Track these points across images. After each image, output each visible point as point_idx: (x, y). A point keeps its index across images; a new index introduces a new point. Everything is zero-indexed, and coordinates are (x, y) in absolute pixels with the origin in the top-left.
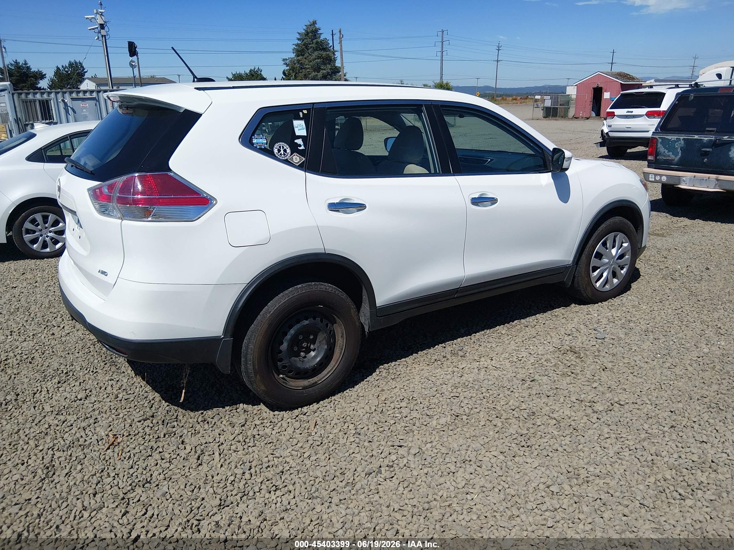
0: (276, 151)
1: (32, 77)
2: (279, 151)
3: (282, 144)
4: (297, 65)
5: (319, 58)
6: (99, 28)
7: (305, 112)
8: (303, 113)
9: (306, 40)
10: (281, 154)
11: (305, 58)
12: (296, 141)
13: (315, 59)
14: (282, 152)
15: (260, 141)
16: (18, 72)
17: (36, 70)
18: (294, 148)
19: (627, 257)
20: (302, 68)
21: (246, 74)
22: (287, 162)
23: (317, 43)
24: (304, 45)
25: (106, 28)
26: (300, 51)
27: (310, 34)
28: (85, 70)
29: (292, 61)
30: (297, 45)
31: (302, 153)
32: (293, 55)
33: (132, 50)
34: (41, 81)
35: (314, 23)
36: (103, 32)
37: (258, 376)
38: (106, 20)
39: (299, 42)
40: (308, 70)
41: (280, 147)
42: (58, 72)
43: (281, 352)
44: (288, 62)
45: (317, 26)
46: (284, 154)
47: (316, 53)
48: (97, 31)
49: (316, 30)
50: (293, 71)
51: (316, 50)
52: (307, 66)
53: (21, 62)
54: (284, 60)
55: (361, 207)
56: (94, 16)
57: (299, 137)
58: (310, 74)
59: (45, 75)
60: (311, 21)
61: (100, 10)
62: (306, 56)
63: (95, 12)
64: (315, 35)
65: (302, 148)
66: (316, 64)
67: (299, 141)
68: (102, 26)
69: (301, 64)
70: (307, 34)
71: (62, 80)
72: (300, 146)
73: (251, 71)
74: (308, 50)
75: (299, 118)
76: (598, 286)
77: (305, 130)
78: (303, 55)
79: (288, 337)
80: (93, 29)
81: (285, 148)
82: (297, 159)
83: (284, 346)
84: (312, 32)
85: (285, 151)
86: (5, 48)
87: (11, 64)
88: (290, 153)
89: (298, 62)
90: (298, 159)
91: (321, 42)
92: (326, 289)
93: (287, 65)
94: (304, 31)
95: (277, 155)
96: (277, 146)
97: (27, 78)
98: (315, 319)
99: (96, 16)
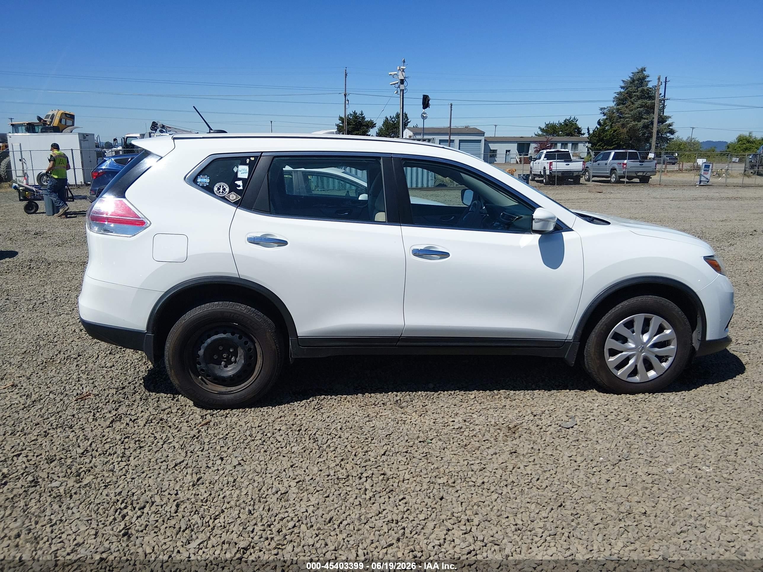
0: (215, 189)
1: (365, 125)
2: (219, 189)
3: (222, 184)
4: (616, 114)
5: (642, 106)
6: (399, 83)
7: (253, 159)
8: (250, 160)
9: (631, 88)
10: (220, 192)
11: (626, 107)
12: (236, 182)
13: (638, 108)
14: (221, 190)
15: (204, 180)
16: (355, 121)
17: (369, 120)
18: (233, 188)
19: (672, 347)
20: (621, 118)
21: (561, 124)
22: (224, 199)
23: (643, 91)
24: (627, 93)
25: (405, 83)
26: (622, 100)
27: (637, 82)
28: (409, 121)
29: (611, 111)
30: (618, 94)
31: (239, 192)
32: (612, 104)
33: (426, 102)
34: (371, 130)
35: (643, 70)
36: (402, 87)
37: (173, 371)
38: (406, 76)
39: (622, 90)
40: (627, 119)
41: (220, 186)
42: (386, 122)
43: (199, 356)
44: (605, 111)
45: (645, 73)
46: (223, 192)
47: (640, 102)
48: (397, 85)
49: (644, 78)
50: (610, 120)
51: (639, 98)
52: (627, 115)
53: (358, 112)
54: (601, 109)
55: (283, 243)
56: (396, 73)
57: (240, 179)
58: (628, 124)
59: (375, 124)
60: (640, 68)
61: (402, 67)
62: (627, 105)
63: (398, 68)
64: (642, 83)
65: (241, 188)
66: (637, 113)
67: (240, 183)
68: (402, 82)
69: (621, 113)
70: (633, 81)
71: (388, 129)
72: (239, 186)
73: (565, 121)
74: (631, 98)
75: (245, 164)
76: (619, 374)
77: (247, 174)
78: (623, 104)
79: (205, 345)
80: (394, 84)
81: (225, 187)
82: (233, 197)
83: (201, 352)
84: (639, 79)
85: (224, 189)
86: (348, 101)
87: (351, 115)
88: (228, 192)
89: (618, 112)
90: (235, 197)
91: (648, 90)
92: (241, 310)
93: (604, 114)
94: (629, 79)
95: (216, 193)
96: (218, 185)
97: (360, 127)
98: (233, 334)
99: (398, 73)
